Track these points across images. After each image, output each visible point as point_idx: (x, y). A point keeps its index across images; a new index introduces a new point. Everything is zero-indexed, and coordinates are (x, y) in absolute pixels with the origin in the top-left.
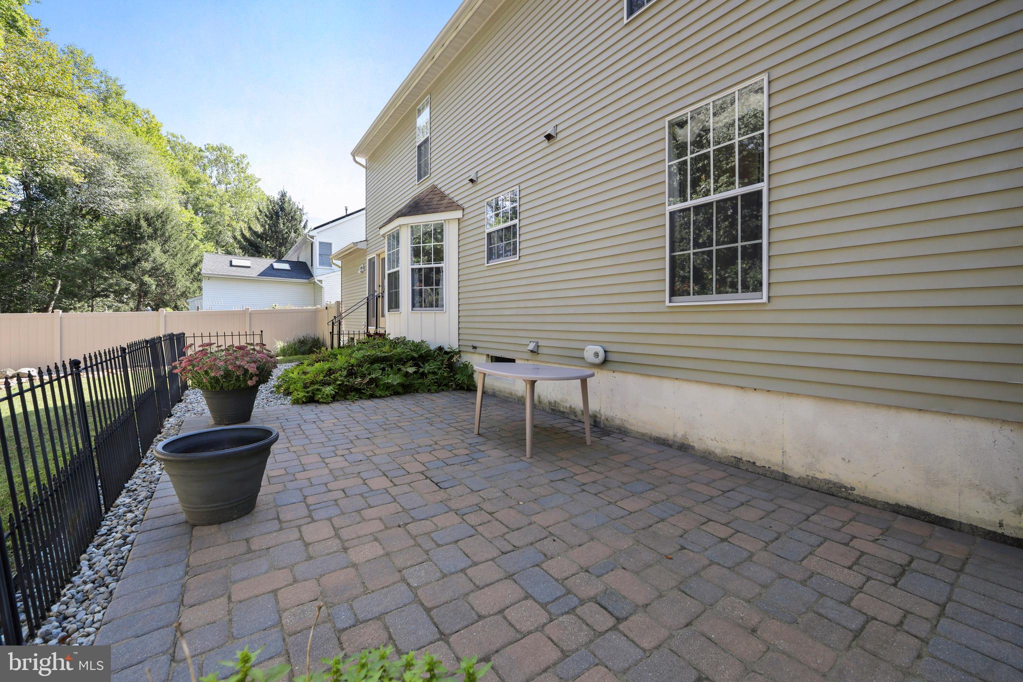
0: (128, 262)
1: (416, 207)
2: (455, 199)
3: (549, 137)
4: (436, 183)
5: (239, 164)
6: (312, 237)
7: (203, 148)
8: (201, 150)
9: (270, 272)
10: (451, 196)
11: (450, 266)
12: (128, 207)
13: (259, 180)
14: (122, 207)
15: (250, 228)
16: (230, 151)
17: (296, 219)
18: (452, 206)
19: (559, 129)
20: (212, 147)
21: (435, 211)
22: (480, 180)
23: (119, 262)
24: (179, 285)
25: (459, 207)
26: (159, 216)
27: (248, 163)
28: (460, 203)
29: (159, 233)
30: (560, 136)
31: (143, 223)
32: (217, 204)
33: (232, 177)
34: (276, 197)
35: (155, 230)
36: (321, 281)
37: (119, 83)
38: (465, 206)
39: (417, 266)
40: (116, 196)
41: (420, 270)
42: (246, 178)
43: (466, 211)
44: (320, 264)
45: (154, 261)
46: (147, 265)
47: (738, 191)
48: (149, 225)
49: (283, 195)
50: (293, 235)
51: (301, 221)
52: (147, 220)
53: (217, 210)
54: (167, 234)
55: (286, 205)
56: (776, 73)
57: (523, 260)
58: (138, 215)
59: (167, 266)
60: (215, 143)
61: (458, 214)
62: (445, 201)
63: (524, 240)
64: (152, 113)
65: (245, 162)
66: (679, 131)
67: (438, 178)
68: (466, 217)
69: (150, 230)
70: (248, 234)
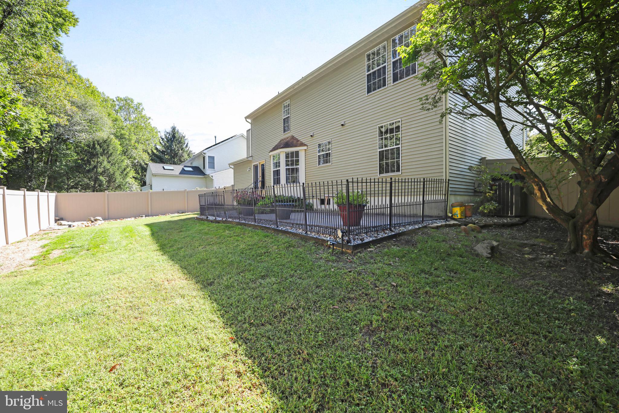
0: (90, 168)
1: (286, 144)
2: (303, 142)
3: (342, 125)
4: (293, 135)
5: (138, 108)
6: (205, 154)
7: (115, 100)
8: (114, 101)
9: (183, 172)
10: (301, 140)
11: (302, 166)
12: (88, 137)
13: (150, 118)
14: (84, 137)
15: (156, 149)
16: (132, 101)
17: (182, 143)
18: (302, 144)
19: (346, 123)
20: (121, 99)
21: (296, 146)
22: (315, 136)
23: (85, 168)
24: (117, 181)
25: (305, 145)
26: (105, 142)
27: (143, 109)
28: (306, 143)
29: (106, 152)
30: (346, 125)
31: (98, 147)
32: (128, 134)
33: (133, 116)
34: (169, 130)
35: (104, 150)
36: (212, 176)
37: (73, 64)
38: (308, 145)
39: (288, 167)
40: (80, 131)
41: (289, 169)
42: (142, 117)
43: (308, 147)
44: (209, 168)
45: (104, 167)
46: (100, 170)
47: (395, 147)
48: (101, 147)
49: (174, 129)
50: (181, 151)
51: (184, 144)
52: (98, 144)
53: (127, 137)
54: (110, 153)
55: (176, 135)
56: (403, 119)
57: (333, 165)
58: (94, 142)
59: (111, 170)
60: (122, 96)
61: (305, 148)
62: (299, 142)
63: (333, 158)
64: (91, 81)
65: (141, 108)
66: (381, 129)
67: (293, 132)
68: (308, 149)
69: (101, 150)
70: (155, 151)
